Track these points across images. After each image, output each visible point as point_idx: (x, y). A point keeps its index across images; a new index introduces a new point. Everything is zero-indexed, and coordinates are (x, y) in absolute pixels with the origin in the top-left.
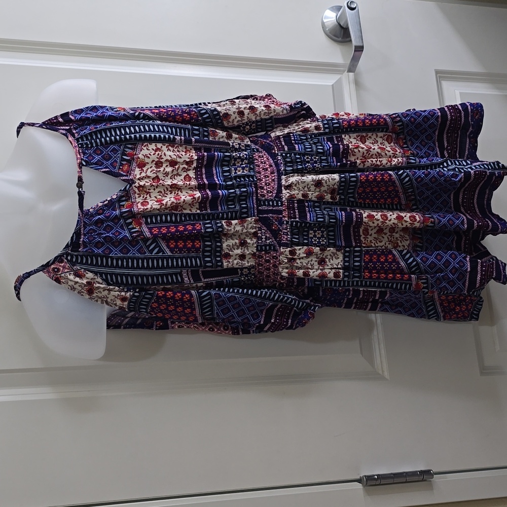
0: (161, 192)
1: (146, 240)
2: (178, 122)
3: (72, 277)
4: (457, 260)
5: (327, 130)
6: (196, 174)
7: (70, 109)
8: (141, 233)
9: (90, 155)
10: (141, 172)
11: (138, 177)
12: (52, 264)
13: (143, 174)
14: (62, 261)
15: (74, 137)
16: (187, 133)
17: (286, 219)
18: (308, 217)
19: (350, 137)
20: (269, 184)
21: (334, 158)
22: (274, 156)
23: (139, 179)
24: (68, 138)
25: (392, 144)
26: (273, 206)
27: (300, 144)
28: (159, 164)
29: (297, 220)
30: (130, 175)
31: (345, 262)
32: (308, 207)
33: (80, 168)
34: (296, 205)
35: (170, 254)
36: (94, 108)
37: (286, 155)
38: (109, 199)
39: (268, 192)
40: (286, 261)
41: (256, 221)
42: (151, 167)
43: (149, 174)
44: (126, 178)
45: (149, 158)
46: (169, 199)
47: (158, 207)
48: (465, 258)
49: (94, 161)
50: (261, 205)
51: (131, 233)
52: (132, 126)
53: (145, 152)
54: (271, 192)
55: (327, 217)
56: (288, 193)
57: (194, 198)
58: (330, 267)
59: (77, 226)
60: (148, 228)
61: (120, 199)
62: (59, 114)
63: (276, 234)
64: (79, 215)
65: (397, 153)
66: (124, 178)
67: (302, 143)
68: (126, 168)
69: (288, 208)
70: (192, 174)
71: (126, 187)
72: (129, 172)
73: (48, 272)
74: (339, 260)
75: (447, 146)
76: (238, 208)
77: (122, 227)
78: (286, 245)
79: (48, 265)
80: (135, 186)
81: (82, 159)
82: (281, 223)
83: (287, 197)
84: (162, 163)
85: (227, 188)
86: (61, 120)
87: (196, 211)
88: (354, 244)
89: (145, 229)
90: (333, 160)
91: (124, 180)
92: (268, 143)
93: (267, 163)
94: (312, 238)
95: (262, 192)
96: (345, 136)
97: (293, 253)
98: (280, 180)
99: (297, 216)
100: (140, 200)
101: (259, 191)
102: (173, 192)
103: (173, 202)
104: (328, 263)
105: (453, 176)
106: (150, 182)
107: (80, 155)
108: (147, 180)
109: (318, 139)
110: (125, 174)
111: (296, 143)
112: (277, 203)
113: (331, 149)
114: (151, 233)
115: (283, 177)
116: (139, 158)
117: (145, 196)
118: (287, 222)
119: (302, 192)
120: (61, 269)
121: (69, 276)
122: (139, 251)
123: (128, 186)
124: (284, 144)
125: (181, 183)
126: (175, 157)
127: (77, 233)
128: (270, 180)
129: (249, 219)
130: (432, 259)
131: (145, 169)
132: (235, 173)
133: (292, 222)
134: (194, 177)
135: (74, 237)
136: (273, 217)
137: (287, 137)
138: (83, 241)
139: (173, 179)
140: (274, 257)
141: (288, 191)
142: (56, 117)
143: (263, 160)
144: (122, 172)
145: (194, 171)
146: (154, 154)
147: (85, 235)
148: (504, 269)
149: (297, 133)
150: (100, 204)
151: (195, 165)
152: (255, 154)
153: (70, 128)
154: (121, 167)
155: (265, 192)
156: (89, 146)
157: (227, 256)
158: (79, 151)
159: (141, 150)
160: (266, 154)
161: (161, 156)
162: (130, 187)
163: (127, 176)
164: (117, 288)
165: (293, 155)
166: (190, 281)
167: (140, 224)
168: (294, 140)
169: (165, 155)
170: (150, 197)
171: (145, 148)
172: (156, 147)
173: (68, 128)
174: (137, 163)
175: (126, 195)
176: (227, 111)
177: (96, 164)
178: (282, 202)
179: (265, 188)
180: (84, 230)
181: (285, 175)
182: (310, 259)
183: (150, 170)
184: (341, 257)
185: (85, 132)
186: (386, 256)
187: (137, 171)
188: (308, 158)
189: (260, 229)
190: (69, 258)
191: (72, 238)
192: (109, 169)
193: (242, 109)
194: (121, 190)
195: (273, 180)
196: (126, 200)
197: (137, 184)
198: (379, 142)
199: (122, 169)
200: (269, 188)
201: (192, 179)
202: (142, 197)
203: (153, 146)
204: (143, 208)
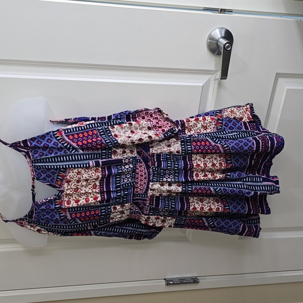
0: (79, 195)
1: (68, 220)
2: (93, 150)
3: (29, 227)
4: (236, 226)
5: (183, 154)
6: (100, 183)
7: (28, 137)
8: (66, 217)
9: (39, 173)
10: (68, 186)
11: (66, 188)
12: (19, 220)
13: (69, 187)
14: (24, 221)
15: (30, 159)
16: (98, 156)
17: (148, 204)
18: (160, 206)
19: (197, 156)
20: (142, 185)
21: (183, 171)
22: (148, 167)
23: (67, 190)
24: (26, 158)
25: (222, 158)
26: (142, 197)
27: (165, 161)
28: (78, 181)
29: (154, 207)
30: (61, 187)
31: (176, 221)
32: (161, 199)
33: (33, 180)
34: (155, 198)
35: (80, 223)
36: (43, 137)
37: (155, 169)
38: (49, 199)
39: (140, 190)
40: (144, 220)
41: (131, 204)
42: (74, 183)
43: (72, 187)
44: (59, 189)
45: (73, 179)
46: (82, 202)
47: (76, 206)
48: (241, 225)
49: (41, 178)
50: (135, 197)
51: (60, 217)
52: (65, 156)
53: (71, 174)
54: (142, 190)
55: (170, 208)
56: (151, 192)
57: (97, 201)
58: (167, 223)
59: (31, 209)
60: (70, 214)
61: (55, 199)
62: (21, 140)
63: (141, 209)
64: (32, 204)
65: (222, 167)
66: (58, 189)
67: (166, 161)
68: (59, 183)
69: (150, 200)
70: (98, 183)
71: (59, 194)
72: (61, 186)
73: (17, 223)
74: (173, 221)
75: (255, 158)
76: (121, 201)
77: (56, 212)
78: (146, 215)
79: (17, 220)
80: (64, 194)
81: (34, 176)
82: (145, 205)
83: (150, 194)
84: (80, 181)
85: (117, 192)
86: (22, 145)
87: (97, 203)
88: (183, 214)
89: (68, 214)
90: (182, 172)
91: (58, 190)
92: (147, 156)
93: (144, 171)
94: (160, 212)
95: (137, 190)
96: (194, 155)
97: (149, 218)
98: (148, 184)
99: (154, 204)
100: (66, 199)
101: (135, 190)
102: (86, 194)
103: (85, 204)
104: (167, 222)
105: (247, 193)
106: (73, 191)
107: (33, 173)
108: (71, 190)
109: (177, 158)
110: (59, 186)
111: (163, 161)
112: (145, 196)
113: (183, 168)
114: (71, 217)
115: (151, 183)
116: (67, 178)
117: (69, 197)
118: (148, 206)
119: (159, 193)
120: (24, 223)
121: (27, 226)
122: (64, 223)
123: (60, 193)
124: (155, 160)
125: (90, 191)
126: (88, 177)
127: (31, 212)
128: (143, 183)
129: (127, 205)
130: (223, 224)
131: (70, 183)
132: (123, 181)
133: (151, 207)
134: (99, 185)
135: (30, 213)
136: (141, 202)
137: (159, 155)
138: (35, 216)
139: (86, 187)
140: (138, 216)
141: (152, 191)
142: (19, 142)
143: (142, 169)
144: (57, 185)
145: (99, 181)
146: (76, 177)
147: (36, 213)
148: (259, 231)
149: (166, 153)
150: (44, 201)
151: (100, 179)
152: (137, 164)
153: (28, 151)
154: (57, 182)
155: (139, 190)
156: (39, 168)
157: (112, 218)
158: (33, 170)
159: (69, 173)
160: (144, 165)
161: (80, 178)
162: (61, 194)
163: (59, 188)
164: (52, 233)
165: (159, 169)
166: (91, 228)
167: (66, 212)
168: (162, 158)
169: (83, 177)
170: (72, 197)
171: (71, 172)
172: (78, 171)
173: (26, 151)
174: (66, 181)
175: (59, 197)
176: (124, 143)
177: (42, 179)
178: (147, 196)
179: (139, 187)
180: (35, 211)
181: (152, 182)
182: (157, 220)
183: (73, 184)
184: (174, 220)
185: (37, 157)
186: (199, 220)
187: (66, 185)
188: (167, 172)
189: (133, 207)
190: (28, 220)
191: (29, 213)
192: (50, 183)
193: (134, 141)
194: (55, 195)
195: (145, 183)
196: (59, 199)
197: (65, 193)
198: (214, 158)
199: (57, 183)
200: (141, 187)
201: (98, 186)
202: (67, 198)
203: (76, 171)
204: (67, 206)
